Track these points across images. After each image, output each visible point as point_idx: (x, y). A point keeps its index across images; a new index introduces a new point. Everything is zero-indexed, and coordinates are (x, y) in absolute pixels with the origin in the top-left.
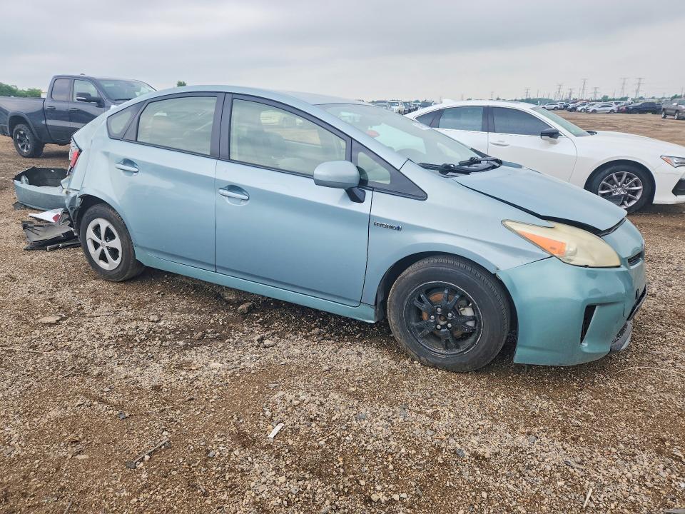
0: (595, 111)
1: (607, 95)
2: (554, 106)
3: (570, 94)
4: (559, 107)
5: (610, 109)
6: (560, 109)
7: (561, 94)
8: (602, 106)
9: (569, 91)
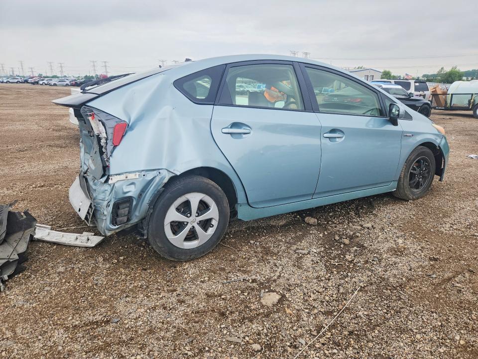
0: (55, 85)
1: (41, 73)
2: (16, 80)
3: (13, 71)
4: (21, 81)
5: (65, 83)
6: (21, 83)
7: (5, 71)
8: (60, 81)
9: (11, 70)
